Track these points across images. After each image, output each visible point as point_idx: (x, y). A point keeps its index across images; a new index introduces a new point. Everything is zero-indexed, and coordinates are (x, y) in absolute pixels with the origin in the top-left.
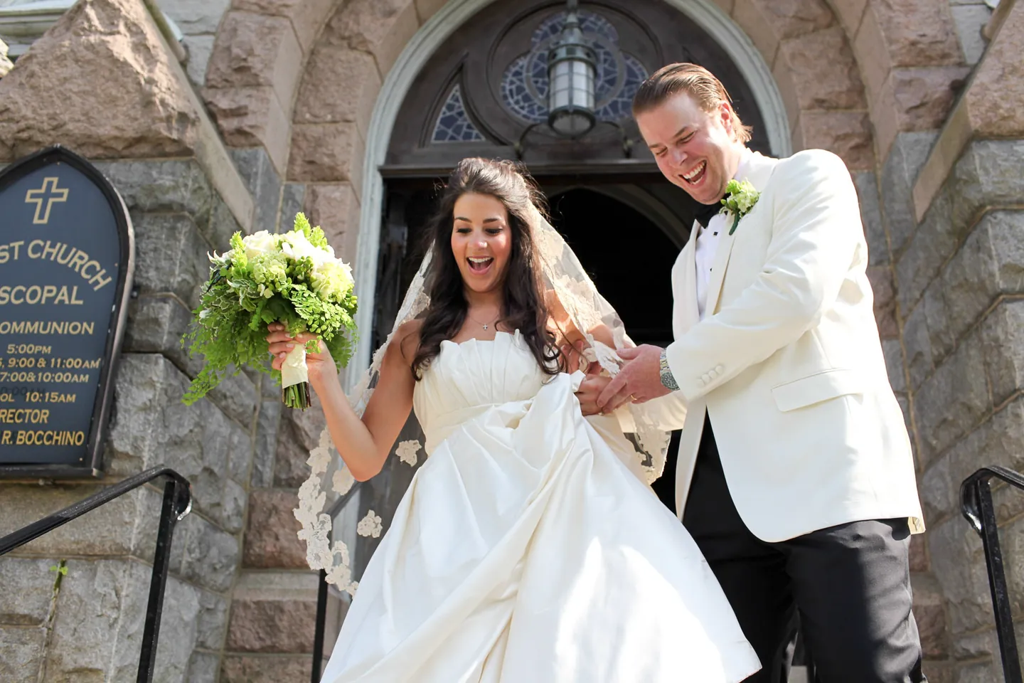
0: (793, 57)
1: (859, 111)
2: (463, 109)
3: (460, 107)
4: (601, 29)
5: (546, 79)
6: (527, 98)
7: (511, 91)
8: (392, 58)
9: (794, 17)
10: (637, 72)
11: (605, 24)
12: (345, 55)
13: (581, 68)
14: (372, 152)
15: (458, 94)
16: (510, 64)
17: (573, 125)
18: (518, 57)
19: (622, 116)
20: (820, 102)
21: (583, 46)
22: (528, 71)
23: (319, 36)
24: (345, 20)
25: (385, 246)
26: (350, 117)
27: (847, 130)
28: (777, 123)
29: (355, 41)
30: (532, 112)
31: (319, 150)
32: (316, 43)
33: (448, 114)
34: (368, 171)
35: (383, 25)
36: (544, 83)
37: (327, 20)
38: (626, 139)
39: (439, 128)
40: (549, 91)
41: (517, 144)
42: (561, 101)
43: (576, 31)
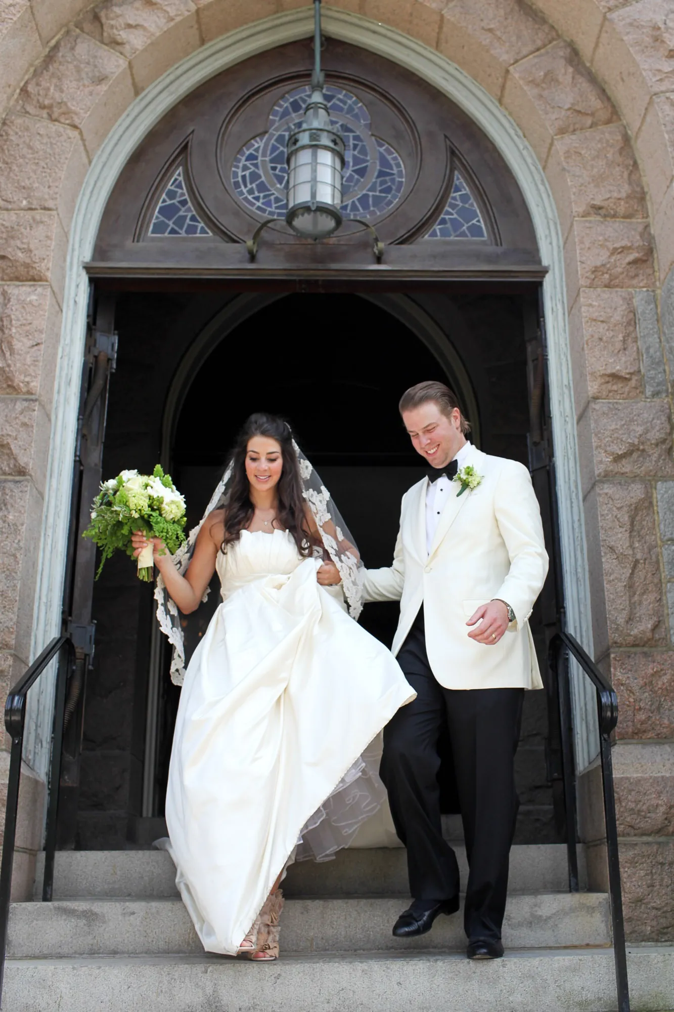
0: (568, 155)
1: (638, 220)
2: (187, 197)
3: (183, 195)
4: (351, 110)
5: (286, 166)
6: (262, 187)
7: (244, 177)
8: (102, 135)
9: (569, 109)
10: (392, 162)
11: (355, 103)
12: (44, 127)
13: (326, 158)
14: (77, 246)
15: (181, 178)
16: (244, 145)
17: (315, 223)
18: (254, 138)
19: (373, 213)
20: (597, 209)
21: (328, 132)
22: (264, 155)
23: (12, 102)
24: (44, 84)
25: (92, 360)
26: (50, 204)
27: (625, 243)
28: (549, 228)
29: (56, 112)
30: (268, 204)
31: (12, 242)
32: (9, 111)
33: (169, 202)
34: (71, 269)
35: (91, 94)
36: (282, 170)
37: (22, 84)
38: (376, 240)
39: (157, 218)
40: (288, 182)
41: (250, 243)
42: (302, 196)
43: (322, 112)
